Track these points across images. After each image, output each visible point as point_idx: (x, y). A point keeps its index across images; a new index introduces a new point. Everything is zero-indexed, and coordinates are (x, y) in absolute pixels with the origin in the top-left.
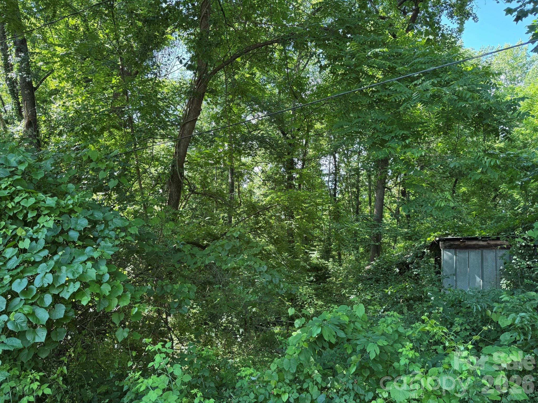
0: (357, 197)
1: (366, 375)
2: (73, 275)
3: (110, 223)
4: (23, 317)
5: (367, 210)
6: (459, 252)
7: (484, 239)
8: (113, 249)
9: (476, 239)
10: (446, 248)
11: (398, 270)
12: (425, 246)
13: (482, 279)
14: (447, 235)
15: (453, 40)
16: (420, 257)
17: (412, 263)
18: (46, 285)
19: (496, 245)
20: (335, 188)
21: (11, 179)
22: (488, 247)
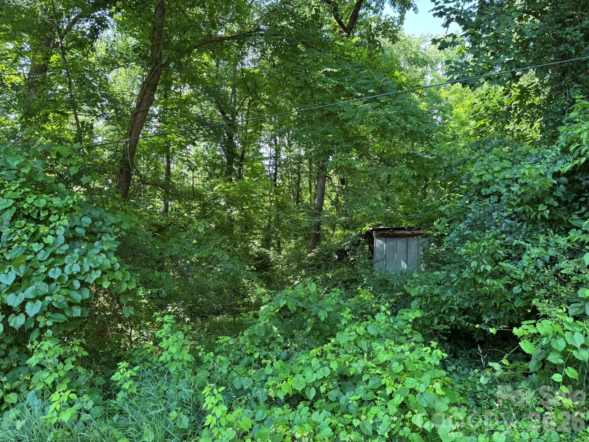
0: (298, 184)
1: (317, 335)
2: (95, 264)
3: (105, 220)
4: (63, 298)
5: (306, 198)
6: (389, 241)
7: (410, 229)
8: (116, 242)
9: (403, 229)
10: (378, 237)
11: (337, 257)
12: (361, 235)
13: (407, 263)
14: (380, 225)
15: (395, 29)
16: (356, 245)
17: (349, 250)
18: (75, 273)
19: (419, 234)
20: (276, 173)
21: (18, 182)
22: (413, 235)
